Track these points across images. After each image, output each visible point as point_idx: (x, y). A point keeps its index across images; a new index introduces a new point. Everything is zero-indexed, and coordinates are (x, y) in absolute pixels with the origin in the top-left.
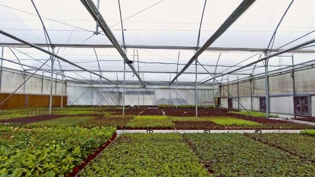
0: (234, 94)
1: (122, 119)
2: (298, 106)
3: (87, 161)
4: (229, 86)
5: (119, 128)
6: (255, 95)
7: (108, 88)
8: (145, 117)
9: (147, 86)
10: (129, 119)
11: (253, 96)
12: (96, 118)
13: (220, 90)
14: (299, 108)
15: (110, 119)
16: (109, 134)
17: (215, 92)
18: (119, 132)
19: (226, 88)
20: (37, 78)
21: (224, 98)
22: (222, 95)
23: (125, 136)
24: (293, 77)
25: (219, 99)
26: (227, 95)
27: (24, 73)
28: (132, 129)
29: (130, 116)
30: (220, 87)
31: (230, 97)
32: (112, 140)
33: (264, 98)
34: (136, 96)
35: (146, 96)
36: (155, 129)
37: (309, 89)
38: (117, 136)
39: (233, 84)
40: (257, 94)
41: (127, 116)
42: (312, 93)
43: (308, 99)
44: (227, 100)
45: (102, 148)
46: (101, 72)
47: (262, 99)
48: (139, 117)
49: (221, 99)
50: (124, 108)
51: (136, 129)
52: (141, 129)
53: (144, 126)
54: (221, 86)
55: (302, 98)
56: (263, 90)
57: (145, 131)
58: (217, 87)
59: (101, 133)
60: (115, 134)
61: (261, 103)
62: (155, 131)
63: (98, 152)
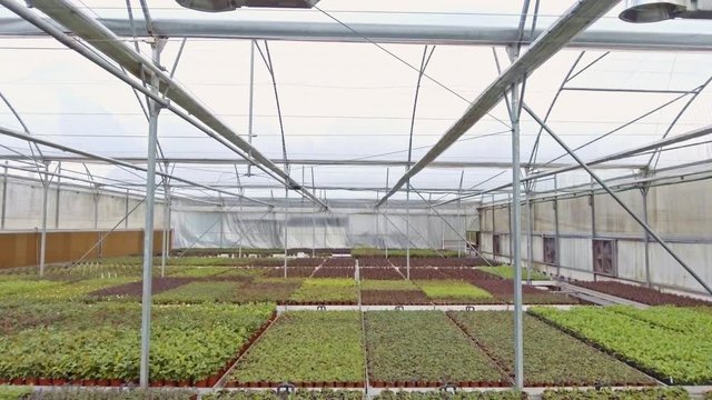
0: (502, 228)
1: (282, 286)
2: (600, 257)
3: (252, 341)
4: (496, 211)
5: (279, 303)
6: (537, 232)
7: (252, 213)
8: (319, 282)
9: (333, 210)
10: (293, 285)
11: (534, 232)
12: (242, 284)
13: (480, 216)
14: (600, 261)
15: (264, 287)
16: (269, 313)
17: (470, 220)
18: (281, 309)
19: (489, 212)
20: (118, 198)
21: (487, 232)
22: (483, 227)
23: (287, 315)
24: (592, 204)
25: (478, 234)
26: (491, 229)
27: (95, 191)
28: (297, 304)
29: (298, 279)
30: (479, 210)
31: (497, 232)
32: (272, 319)
33: (552, 239)
34: (308, 230)
35: (330, 229)
36: (330, 304)
37: (615, 228)
38: (278, 314)
39: (503, 207)
40: (541, 229)
41: (292, 280)
42: (618, 235)
43: (613, 246)
44: (491, 237)
45: (263, 330)
46: (241, 188)
47: (547, 240)
48: (309, 282)
49: (482, 235)
50: (285, 267)
51: (304, 304)
52: (310, 304)
53: (314, 300)
54: (481, 209)
55: (605, 242)
56: (549, 222)
57: (314, 308)
58: (472, 211)
59: (258, 312)
60: (275, 313)
61: (546, 249)
62: (328, 308)
63: (259, 334)
